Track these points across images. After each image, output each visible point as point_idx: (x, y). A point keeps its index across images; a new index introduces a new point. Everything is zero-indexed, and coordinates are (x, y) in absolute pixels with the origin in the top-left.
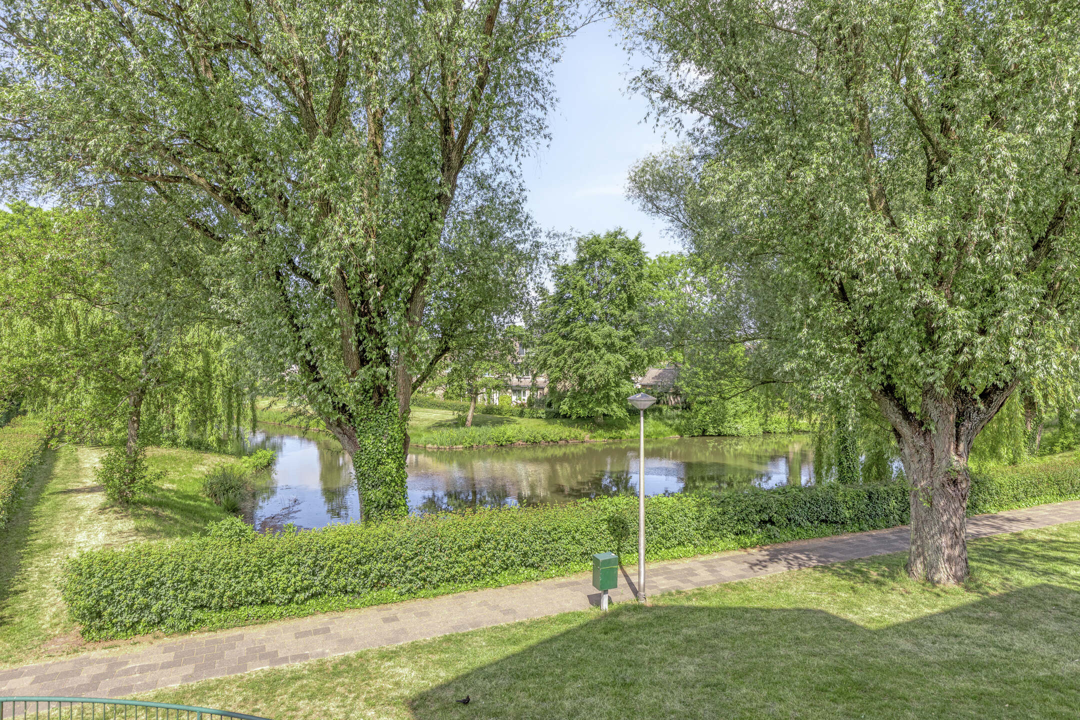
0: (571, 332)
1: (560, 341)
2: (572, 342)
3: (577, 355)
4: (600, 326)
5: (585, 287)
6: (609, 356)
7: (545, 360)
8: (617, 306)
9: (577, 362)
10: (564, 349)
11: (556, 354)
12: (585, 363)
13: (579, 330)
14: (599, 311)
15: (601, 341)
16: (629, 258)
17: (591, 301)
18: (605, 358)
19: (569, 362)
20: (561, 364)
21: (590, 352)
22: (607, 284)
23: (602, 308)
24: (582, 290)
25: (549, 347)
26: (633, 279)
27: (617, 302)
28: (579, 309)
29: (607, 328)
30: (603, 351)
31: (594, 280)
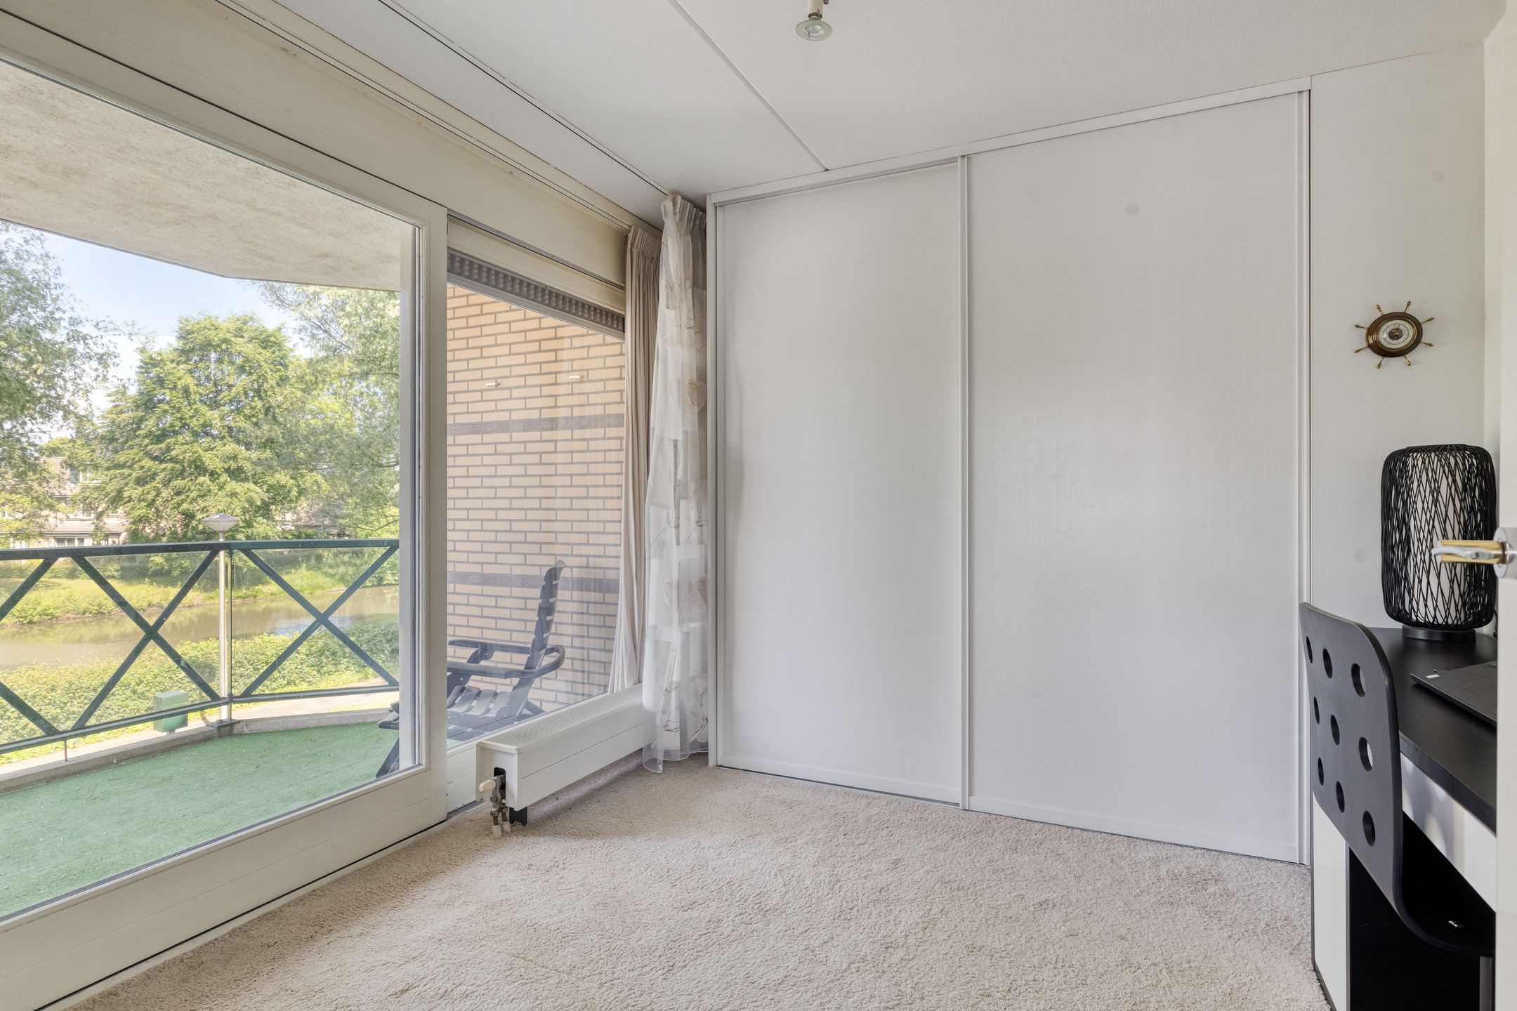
0: (169, 449)
1: (147, 463)
2: (170, 465)
3: (179, 483)
4: (219, 442)
5: (193, 388)
6: (233, 485)
7: (120, 491)
8: (248, 418)
9: (179, 493)
10: (155, 474)
11: (140, 482)
12: (193, 495)
13: (181, 448)
14: (217, 423)
15: (222, 464)
16: (267, 353)
17: (204, 409)
18: (228, 488)
19: (165, 494)
20: (150, 497)
21: (201, 479)
22: (230, 386)
23: (222, 418)
24: (186, 391)
25: (126, 471)
26: (273, 383)
27: (247, 411)
28: (181, 419)
29: (231, 447)
30: (224, 477)
31: (208, 378)
